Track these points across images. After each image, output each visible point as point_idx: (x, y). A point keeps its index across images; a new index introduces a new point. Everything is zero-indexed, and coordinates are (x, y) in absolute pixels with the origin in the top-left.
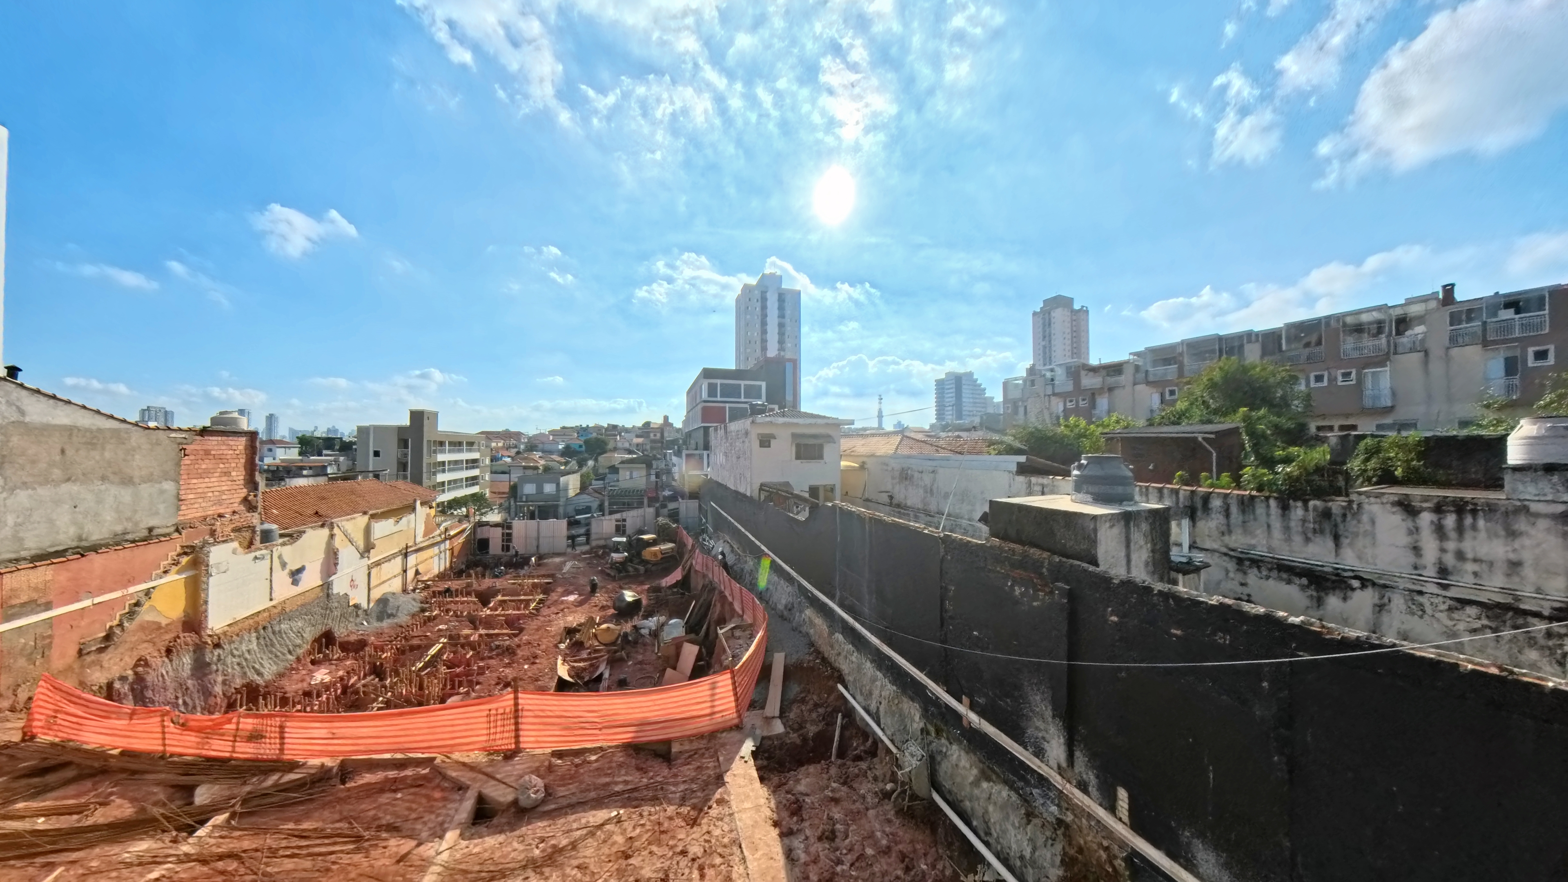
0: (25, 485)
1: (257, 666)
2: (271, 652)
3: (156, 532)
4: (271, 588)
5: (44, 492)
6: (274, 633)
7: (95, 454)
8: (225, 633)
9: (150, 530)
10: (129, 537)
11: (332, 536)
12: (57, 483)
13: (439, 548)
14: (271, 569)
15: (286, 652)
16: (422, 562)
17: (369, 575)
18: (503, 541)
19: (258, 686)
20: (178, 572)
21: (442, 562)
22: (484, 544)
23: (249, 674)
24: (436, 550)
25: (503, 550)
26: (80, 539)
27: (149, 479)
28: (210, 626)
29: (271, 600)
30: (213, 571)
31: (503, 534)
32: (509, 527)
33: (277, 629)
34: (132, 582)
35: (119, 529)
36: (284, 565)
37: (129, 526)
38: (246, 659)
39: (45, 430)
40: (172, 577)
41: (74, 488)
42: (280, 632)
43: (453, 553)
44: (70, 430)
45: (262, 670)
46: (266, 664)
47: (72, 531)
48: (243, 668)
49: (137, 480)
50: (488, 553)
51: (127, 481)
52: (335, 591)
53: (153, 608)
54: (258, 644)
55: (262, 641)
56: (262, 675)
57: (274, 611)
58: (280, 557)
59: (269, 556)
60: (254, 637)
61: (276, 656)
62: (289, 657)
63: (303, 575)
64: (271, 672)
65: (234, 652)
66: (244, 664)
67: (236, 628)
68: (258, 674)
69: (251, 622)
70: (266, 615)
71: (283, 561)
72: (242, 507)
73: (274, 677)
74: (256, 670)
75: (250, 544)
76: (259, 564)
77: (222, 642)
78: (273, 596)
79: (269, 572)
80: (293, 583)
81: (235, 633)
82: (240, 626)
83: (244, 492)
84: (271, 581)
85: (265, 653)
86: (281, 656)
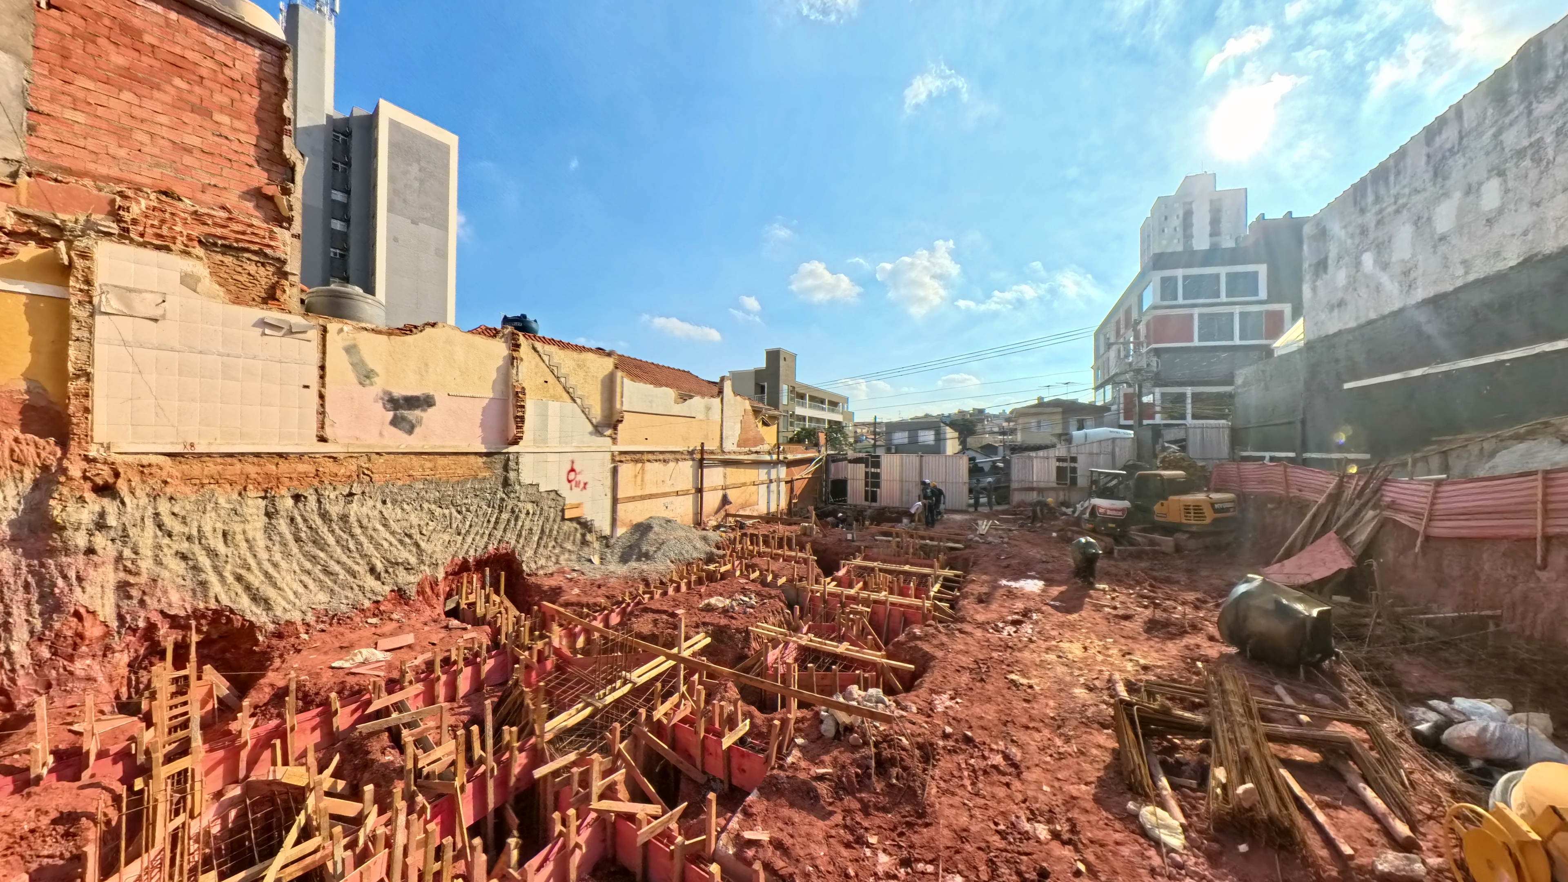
1: (256, 579)
2: (314, 559)
4: (322, 413)
6: (324, 516)
8: (143, 469)
11: (512, 360)
13: (769, 474)
14: (322, 368)
15: (361, 569)
16: (735, 487)
17: (615, 471)
18: (866, 485)
19: (251, 628)
21: (774, 497)
22: (840, 487)
23: (216, 587)
24: (762, 474)
25: (866, 499)
29: (322, 439)
30: (109, 302)
31: (867, 473)
32: (877, 464)
33: (334, 510)
36: (366, 376)
38: (212, 553)
42: (344, 518)
43: (792, 490)
45: (270, 593)
46: (288, 580)
48: (196, 569)
50: (845, 501)
52: (526, 478)
54: (269, 530)
55: (283, 525)
56: (267, 604)
57: (329, 466)
58: (351, 350)
59: (314, 335)
60: (254, 506)
61: (326, 571)
62: (370, 582)
63: (428, 416)
64: (303, 603)
65: (169, 522)
66: (204, 561)
67: (195, 468)
68: (256, 598)
69: (252, 470)
70: (302, 467)
71: (363, 363)
72: (250, 205)
73: (310, 618)
74: (248, 588)
75: (260, 291)
76: (276, 342)
77: (122, 486)
78: (328, 432)
79: (315, 372)
80: (394, 422)
81: (187, 479)
82: (212, 468)
83: (259, 177)
84: (322, 397)
85: (288, 555)
86: (342, 575)
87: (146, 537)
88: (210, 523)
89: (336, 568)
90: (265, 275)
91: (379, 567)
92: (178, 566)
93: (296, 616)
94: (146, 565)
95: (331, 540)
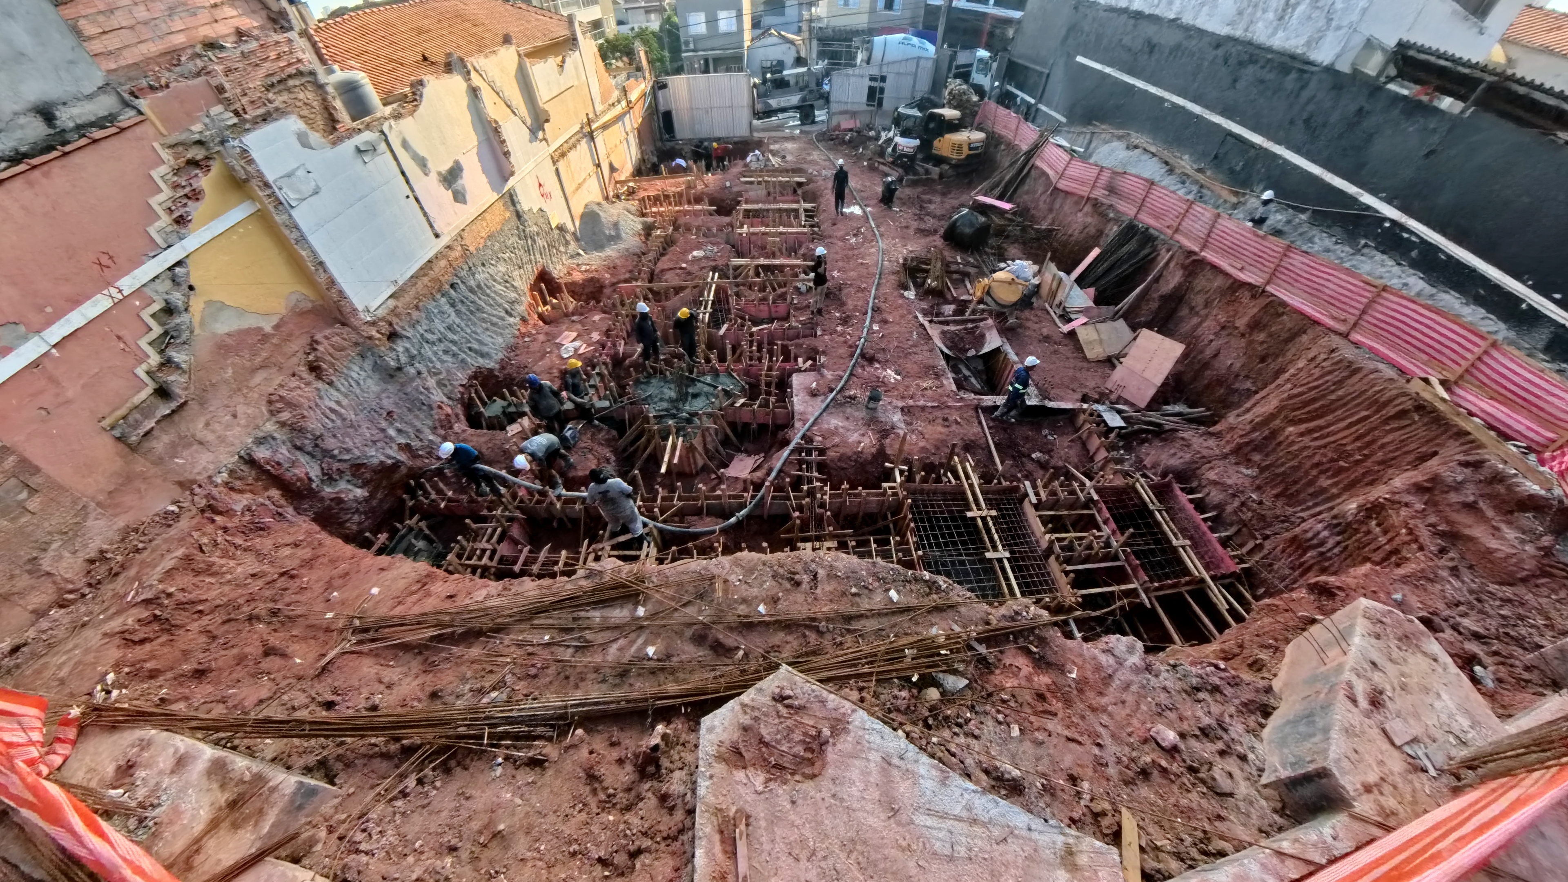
4: (425, 214)
8: (394, 311)
11: (472, 90)
13: (625, 126)
14: (403, 173)
16: (612, 151)
17: (557, 172)
20: (214, 215)
21: (633, 149)
22: (668, 122)
23: (468, 360)
24: (621, 128)
28: (360, 307)
29: (437, 236)
30: (288, 196)
33: (472, 283)
34: (114, 266)
36: (422, 166)
38: (453, 343)
40: (207, 228)
42: (478, 286)
46: (484, 338)
48: (455, 355)
50: (674, 136)
52: (525, 205)
54: (458, 313)
55: (461, 308)
56: (488, 356)
57: (451, 254)
58: (405, 145)
59: (384, 147)
60: (444, 304)
61: (492, 323)
62: (510, 319)
63: (465, 181)
64: (498, 348)
65: (427, 336)
66: (454, 349)
67: (408, 297)
68: (483, 356)
69: (427, 280)
70: (443, 263)
71: (415, 153)
73: (504, 354)
76: (372, 165)
77: (397, 329)
78: (436, 228)
79: (404, 180)
80: (456, 198)
81: (410, 306)
84: (417, 199)
85: (474, 323)
86: (499, 322)
87: (428, 351)
88: (439, 325)
89: (495, 319)
90: (313, 98)
91: (508, 308)
92: (448, 358)
93: (501, 356)
94: (439, 366)
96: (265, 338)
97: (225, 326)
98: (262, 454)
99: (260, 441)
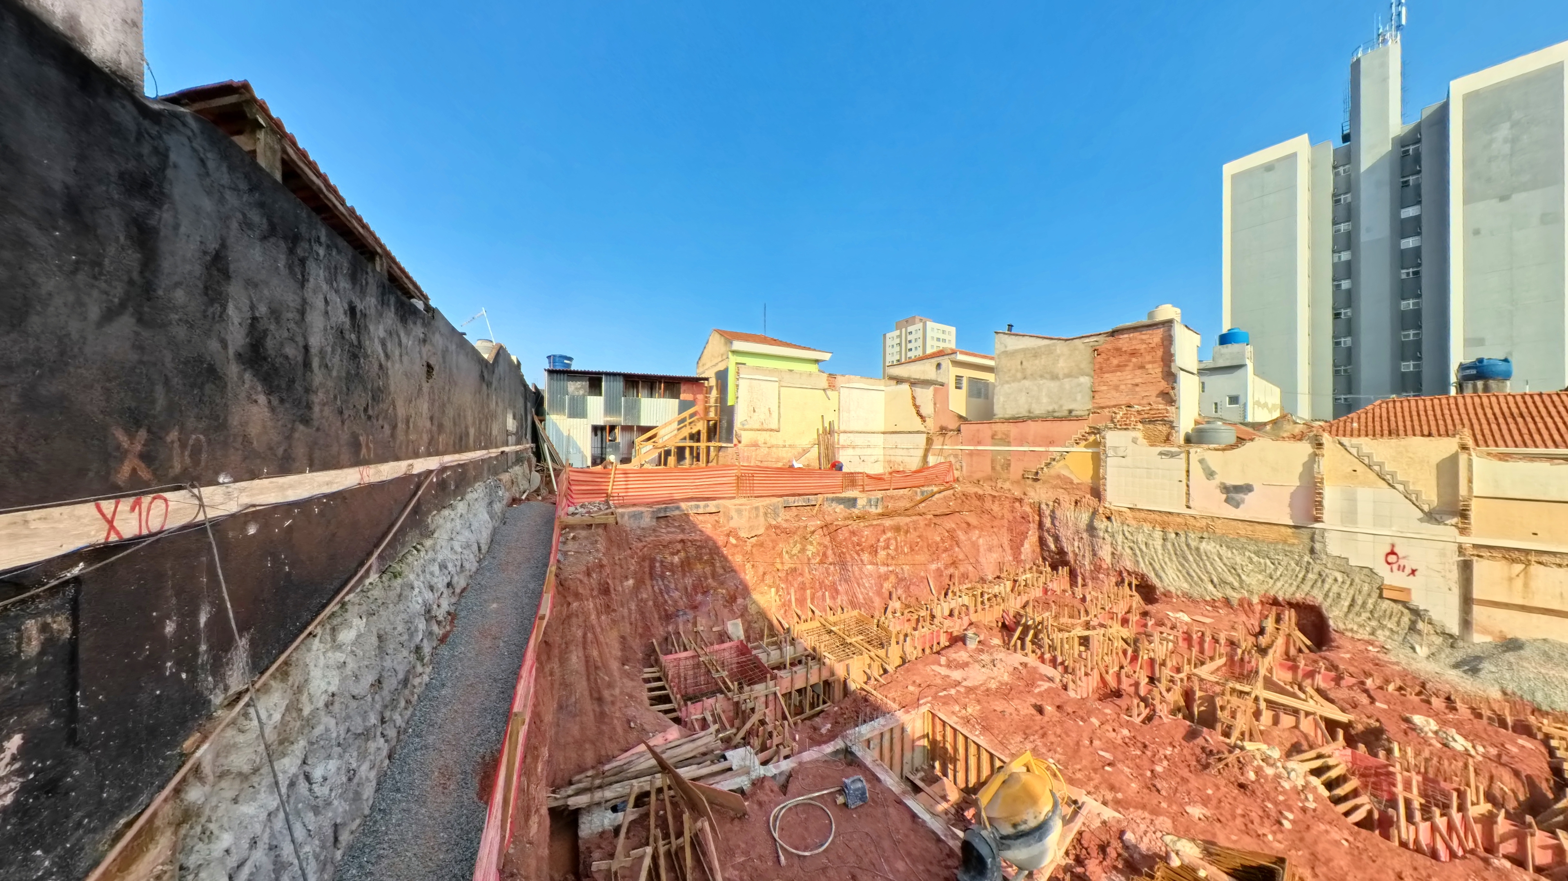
0: (1007, 382)
3: (1074, 413)
5: (1015, 385)
6: (1188, 545)
7: (1037, 362)
8: (1121, 513)
9: (1070, 411)
10: (1056, 414)
11: (1315, 457)
12: (1019, 381)
14: (1188, 471)
15: (1206, 579)
19: (1155, 586)
20: (1086, 446)
26: (1030, 412)
27: (1068, 376)
28: (1108, 500)
29: (1188, 507)
30: (1110, 453)
33: (1193, 544)
34: (1052, 443)
35: (1050, 408)
36: (1210, 474)
37: (1056, 408)
39: (1014, 353)
40: (1081, 448)
41: (1027, 383)
42: (1198, 549)
44: (1024, 351)
46: (1171, 572)
47: (1026, 407)
49: (1061, 376)
51: (1055, 377)
52: (1334, 550)
53: (1067, 467)
54: (1164, 546)
55: (1169, 546)
56: (1161, 581)
57: (1191, 521)
58: (1202, 461)
59: (1183, 456)
60: (1158, 534)
61: (1188, 573)
62: (1210, 587)
63: (1249, 498)
64: (1177, 584)
65: (1127, 534)
66: (1138, 552)
67: (1137, 514)
68: (1157, 575)
69: (1158, 518)
70: (1179, 520)
71: (1209, 468)
72: (1160, 399)
73: (1179, 593)
74: (1154, 569)
75: (1164, 438)
76: (1167, 461)
77: (1113, 518)
78: (1191, 504)
79: (1184, 474)
80: (1227, 501)
81: (1135, 518)
82: (1143, 515)
83: (1163, 385)
84: (1188, 486)
85: (1171, 560)
86: (1196, 578)
87: (1120, 538)
88: (1141, 538)
89: (1194, 574)
90: (1164, 429)
91: (1215, 580)
92: (1128, 551)
93: (1173, 589)
94: (1119, 548)
95: (1191, 558)
96: (1072, 483)
97: (1065, 472)
98: (1044, 507)
99: (1047, 505)
